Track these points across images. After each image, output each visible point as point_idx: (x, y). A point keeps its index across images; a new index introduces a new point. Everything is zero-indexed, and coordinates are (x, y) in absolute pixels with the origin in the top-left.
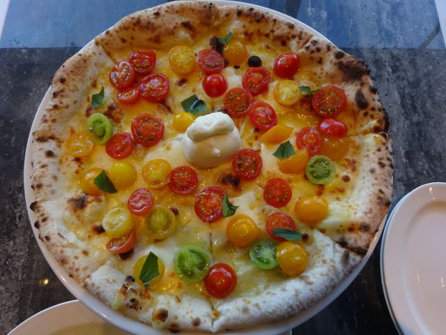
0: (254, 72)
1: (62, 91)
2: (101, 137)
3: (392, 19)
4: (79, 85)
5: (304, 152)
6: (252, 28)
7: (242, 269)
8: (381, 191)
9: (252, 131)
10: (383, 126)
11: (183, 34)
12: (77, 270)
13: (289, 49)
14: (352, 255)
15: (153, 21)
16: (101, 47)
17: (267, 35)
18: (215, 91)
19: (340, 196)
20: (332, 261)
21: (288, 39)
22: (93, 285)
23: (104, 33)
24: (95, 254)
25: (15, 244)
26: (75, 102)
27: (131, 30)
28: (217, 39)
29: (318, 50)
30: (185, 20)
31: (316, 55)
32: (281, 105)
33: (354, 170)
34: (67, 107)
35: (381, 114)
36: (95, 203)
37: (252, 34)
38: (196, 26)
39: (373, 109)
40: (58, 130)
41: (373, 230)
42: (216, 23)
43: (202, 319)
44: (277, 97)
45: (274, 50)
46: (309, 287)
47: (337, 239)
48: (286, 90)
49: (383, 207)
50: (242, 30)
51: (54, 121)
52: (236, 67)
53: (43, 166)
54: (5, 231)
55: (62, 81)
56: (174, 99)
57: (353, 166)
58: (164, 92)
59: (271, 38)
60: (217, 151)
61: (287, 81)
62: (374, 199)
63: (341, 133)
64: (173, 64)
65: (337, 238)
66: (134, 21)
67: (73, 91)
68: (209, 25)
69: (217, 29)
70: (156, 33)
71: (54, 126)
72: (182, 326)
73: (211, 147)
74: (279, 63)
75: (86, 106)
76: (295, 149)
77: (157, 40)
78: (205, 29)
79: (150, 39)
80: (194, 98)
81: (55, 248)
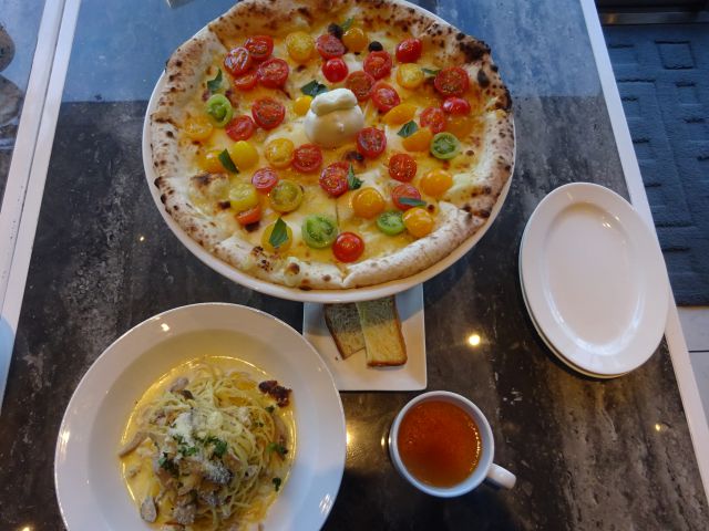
0: (375, 56)
1: (179, 74)
2: (221, 119)
3: (532, 18)
4: (195, 69)
5: (427, 129)
6: (372, 14)
7: (369, 237)
8: (501, 157)
9: (375, 114)
10: (505, 103)
11: (300, 20)
12: (207, 237)
13: (411, 35)
14: (475, 218)
15: (269, 6)
16: (214, 34)
17: (388, 22)
18: (335, 76)
19: (464, 169)
20: (456, 220)
21: (409, 24)
22: (224, 249)
23: (217, 20)
24: (222, 226)
25: (107, 265)
26: (192, 87)
27: (245, 16)
28: (337, 26)
29: (440, 33)
30: (302, 6)
31: (438, 38)
32: (405, 88)
33: (478, 145)
34: (184, 90)
35: (503, 92)
36: (219, 180)
37: (372, 20)
38: (313, 12)
39: (495, 87)
40: (175, 114)
41: (494, 192)
42: (334, 10)
43: (332, 276)
44: (399, 79)
45: (396, 37)
46: (434, 241)
47: (462, 206)
48: (409, 73)
49: (503, 171)
50: (361, 16)
51: (171, 104)
52: (357, 54)
53: (166, 145)
54: (94, 252)
55: (179, 64)
56: (292, 85)
57: (477, 142)
58: (284, 75)
59: (392, 23)
60: (341, 125)
61: (409, 65)
62: (495, 164)
63: (464, 110)
64: (291, 50)
65: (462, 204)
66: (250, 7)
67: (190, 75)
68: (326, 11)
69: (335, 16)
70: (272, 19)
71: (172, 109)
72: (313, 283)
73: (335, 121)
74: (401, 48)
75: (201, 92)
76: (419, 126)
77: (273, 26)
78: (323, 16)
79: (266, 26)
80: (314, 83)
81: (183, 217)
